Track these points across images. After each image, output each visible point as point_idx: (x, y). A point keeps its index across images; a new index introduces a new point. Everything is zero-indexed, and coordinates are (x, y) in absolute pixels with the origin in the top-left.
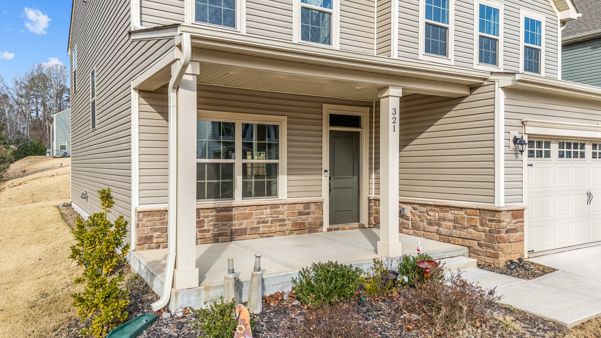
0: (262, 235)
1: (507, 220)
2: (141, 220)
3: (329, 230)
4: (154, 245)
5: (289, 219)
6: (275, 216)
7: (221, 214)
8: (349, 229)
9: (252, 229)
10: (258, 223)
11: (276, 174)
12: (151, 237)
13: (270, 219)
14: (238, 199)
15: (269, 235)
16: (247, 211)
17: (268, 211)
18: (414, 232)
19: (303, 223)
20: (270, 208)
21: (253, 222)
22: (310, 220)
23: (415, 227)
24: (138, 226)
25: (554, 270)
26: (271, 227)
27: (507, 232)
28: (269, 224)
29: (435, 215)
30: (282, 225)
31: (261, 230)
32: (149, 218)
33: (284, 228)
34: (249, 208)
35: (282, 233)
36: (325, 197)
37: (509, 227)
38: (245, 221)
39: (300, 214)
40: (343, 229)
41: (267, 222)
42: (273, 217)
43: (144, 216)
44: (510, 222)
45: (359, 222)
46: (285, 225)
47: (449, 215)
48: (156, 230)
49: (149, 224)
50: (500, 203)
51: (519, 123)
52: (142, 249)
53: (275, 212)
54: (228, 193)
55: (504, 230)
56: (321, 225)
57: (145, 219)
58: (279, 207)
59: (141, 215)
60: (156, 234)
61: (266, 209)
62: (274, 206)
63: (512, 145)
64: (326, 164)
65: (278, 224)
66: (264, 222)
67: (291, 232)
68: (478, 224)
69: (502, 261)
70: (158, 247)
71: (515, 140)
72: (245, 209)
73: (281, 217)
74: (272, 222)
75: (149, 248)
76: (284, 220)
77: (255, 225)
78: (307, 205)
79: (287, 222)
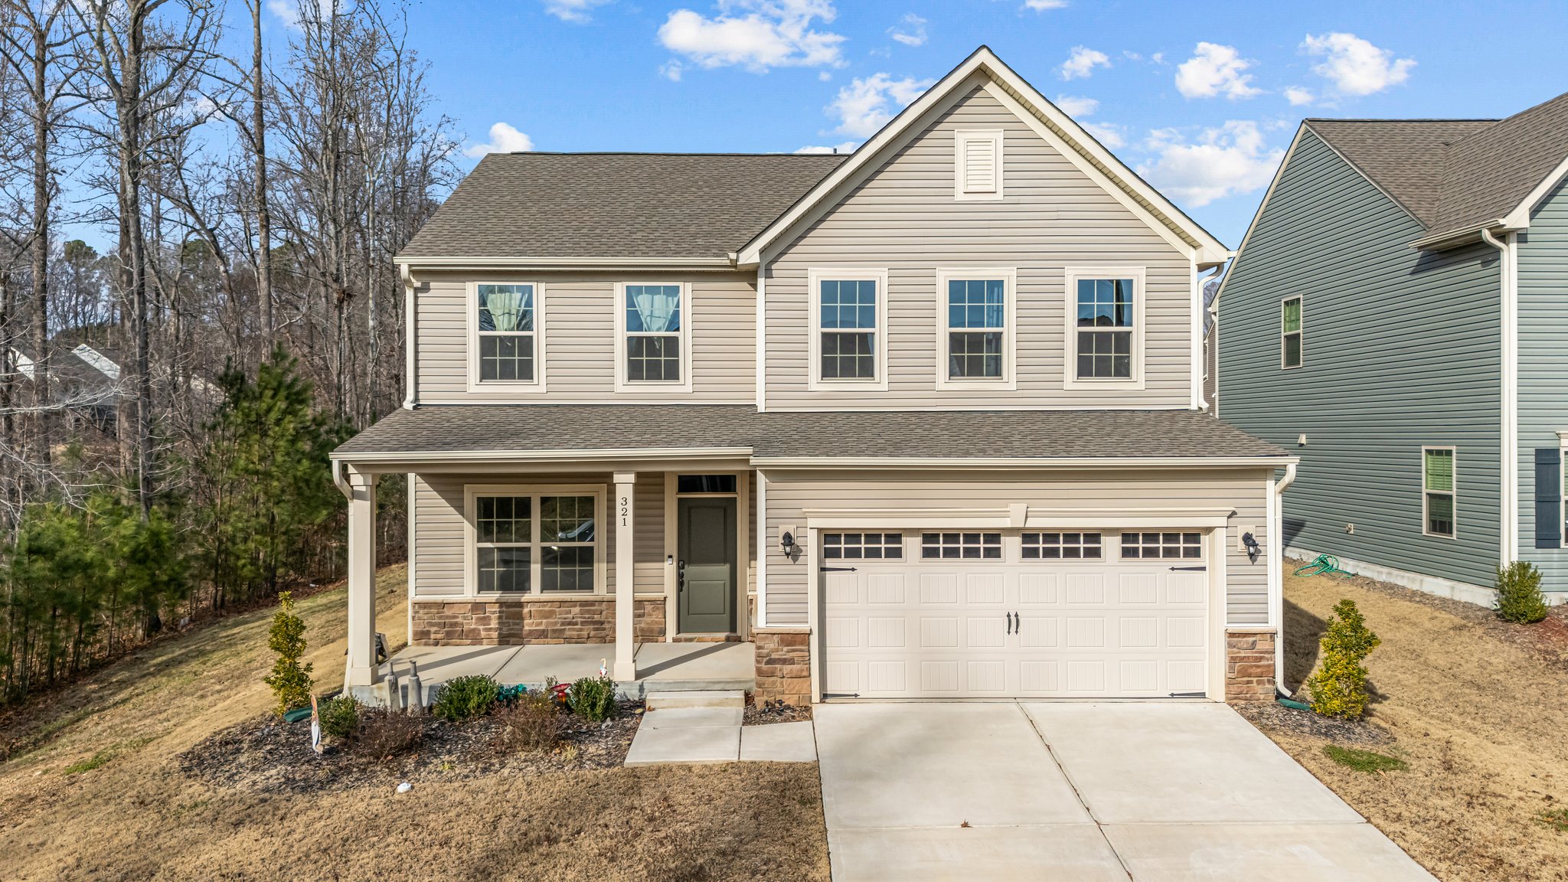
0: (568, 640)
1: (770, 647)
2: (417, 612)
3: (675, 640)
4: (431, 641)
6: (587, 616)
7: (511, 609)
8: (712, 641)
9: (554, 631)
10: (563, 624)
11: (590, 563)
12: (428, 632)
13: (579, 620)
14: (535, 593)
15: (579, 640)
17: (576, 610)
20: (580, 606)
21: (556, 623)
24: (413, 618)
25: (808, 720)
26: (581, 630)
28: (579, 627)
31: (568, 633)
32: (426, 611)
33: (603, 633)
34: (549, 604)
35: (598, 640)
36: (670, 593)
38: (544, 621)
40: (702, 640)
41: (576, 624)
42: (584, 618)
43: (420, 607)
45: (734, 630)
46: (604, 629)
48: (431, 625)
49: (426, 617)
52: (419, 645)
53: (588, 612)
54: (523, 585)
56: (663, 632)
57: (421, 611)
58: (594, 605)
59: (417, 606)
60: (433, 629)
61: (575, 606)
62: (584, 604)
64: (671, 547)
65: (592, 627)
69: (761, 701)
70: (436, 644)
72: (544, 606)
73: (597, 617)
74: (582, 623)
75: (426, 644)
76: (602, 623)
77: (558, 627)
78: (638, 603)
79: (606, 626)
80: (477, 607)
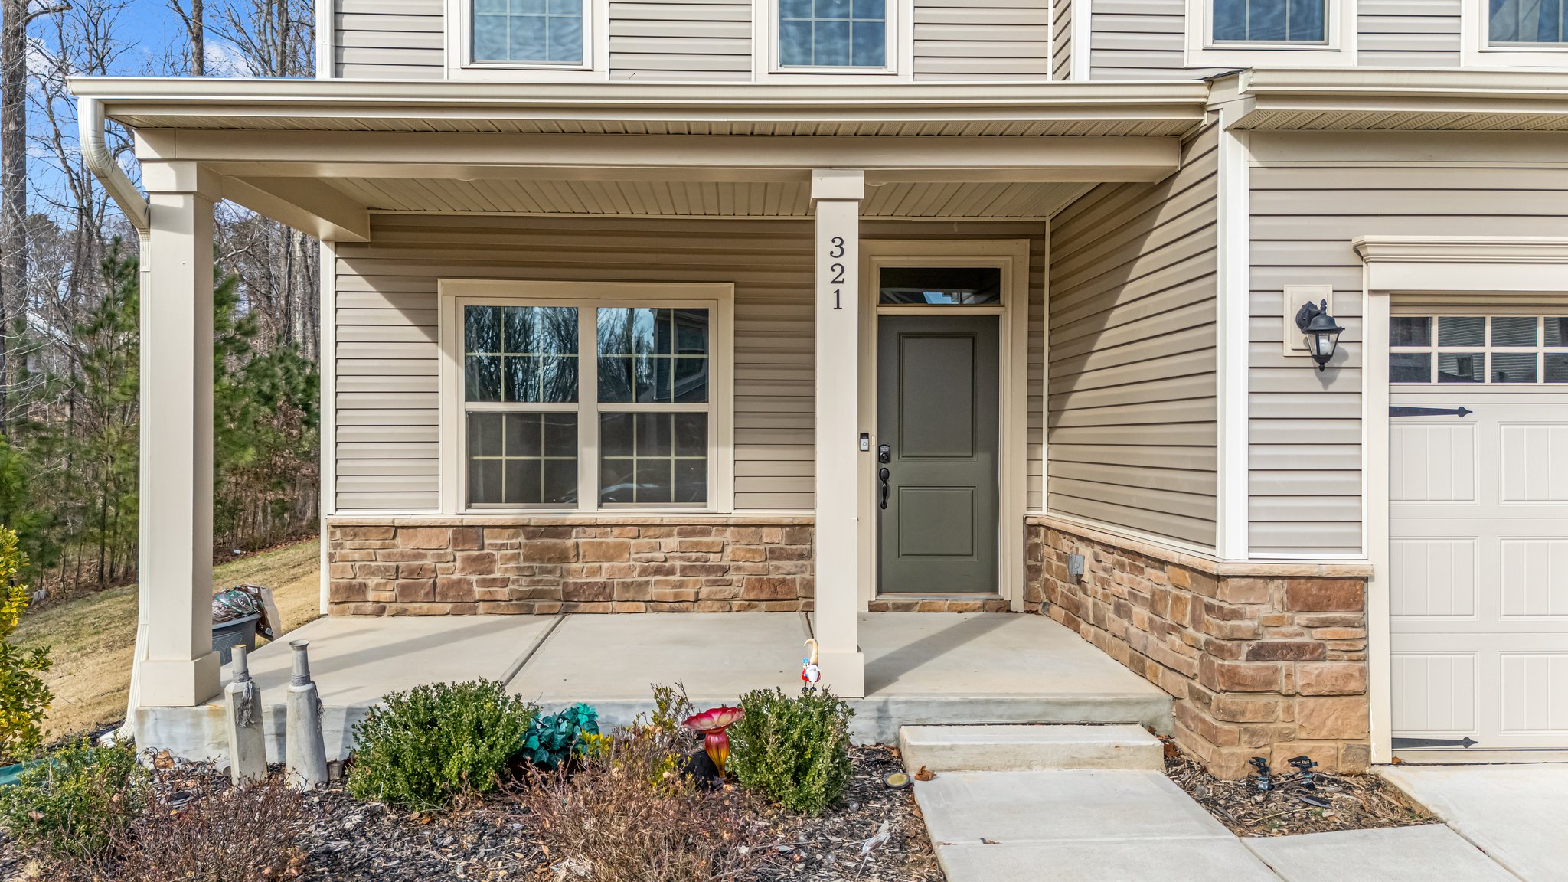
0: (655, 605)
1: (1258, 612)
2: (339, 545)
3: (876, 608)
4: (369, 607)
5: (738, 569)
6: (694, 555)
7: (538, 541)
9: (626, 586)
10: (644, 572)
11: (701, 446)
12: (362, 588)
13: (678, 564)
14: (587, 506)
15: (677, 606)
16: (610, 540)
17: (672, 542)
19: (783, 582)
20: (680, 534)
21: (631, 570)
22: (807, 575)
23: (1097, 618)
24: (331, 556)
26: (682, 585)
27: (1255, 655)
28: (677, 577)
29: (1124, 582)
30: (715, 583)
31: (653, 592)
33: (727, 592)
34: (616, 531)
35: (716, 605)
37: (1267, 639)
38: (606, 565)
39: (774, 554)
41: (671, 572)
42: (689, 560)
44: (1279, 622)
45: (993, 591)
46: (729, 583)
47: (1145, 583)
48: (373, 572)
49: (357, 555)
50: (1233, 546)
52: (342, 613)
53: (696, 547)
54: (562, 490)
55: (1245, 648)
57: (348, 544)
58: (709, 534)
59: (339, 532)
60: (372, 581)
61: (669, 535)
62: (689, 530)
65: (704, 578)
66: (658, 571)
67: (750, 605)
68: (1187, 622)
69: (1235, 757)
70: (380, 612)
71: (1305, 318)
72: (605, 534)
73: (714, 559)
74: (686, 571)
75: (357, 613)
76: (725, 570)
77: (635, 577)
78: (796, 530)
79: (732, 576)
80: (465, 534)
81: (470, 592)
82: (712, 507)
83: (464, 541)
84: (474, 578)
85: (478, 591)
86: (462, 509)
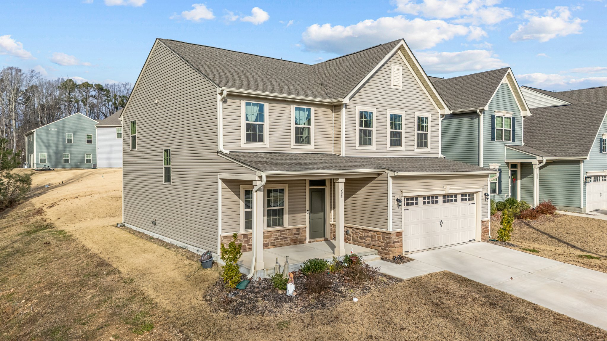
0: (276, 246)
1: (394, 237)
3: (309, 242)
5: (289, 237)
6: (282, 236)
8: (320, 241)
9: (271, 243)
10: (275, 240)
11: (283, 214)
13: (280, 238)
14: (265, 228)
15: (280, 246)
16: (269, 234)
17: (279, 234)
18: (353, 243)
19: (296, 239)
20: (280, 232)
22: (300, 237)
23: (354, 240)
24: (221, 243)
25: (414, 260)
26: (280, 242)
27: (394, 243)
29: (363, 234)
30: (285, 241)
31: (276, 243)
33: (287, 242)
34: (270, 232)
35: (285, 245)
36: (307, 225)
37: (394, 241)
38: (268, 239)
39: (295, 234)
40: (317, 241)
42: (282, 237)
43: (223, 238)
44: (395, 238)
45: (324, 236)
46: (287, 240)
47: (369, 234)
50: (391, 229)
51: (399, 191)
53: (283, 234)
55: (392, 242)
56: (305, 239)
57: (224, 240)
58: (284, 231)
61: (278, 232)
62: (282, 231)
63: (396, 202)
64: (308, 207)
65: (284, 240)
66: (278, 239)
67: (290, 244)
68: (381, 239)
69: (391, 256)
71: (397, 200)
72: (268, 233)
73: (285, 236)
74: (281, 239)
76: (287, 238)
78: (298, 229)
79: (288, 239)
81: (246, 247)
82: (285, 227)
83: (245, 237)
84: (246, 244)
85: (247, 247)
86: (244, 231)
